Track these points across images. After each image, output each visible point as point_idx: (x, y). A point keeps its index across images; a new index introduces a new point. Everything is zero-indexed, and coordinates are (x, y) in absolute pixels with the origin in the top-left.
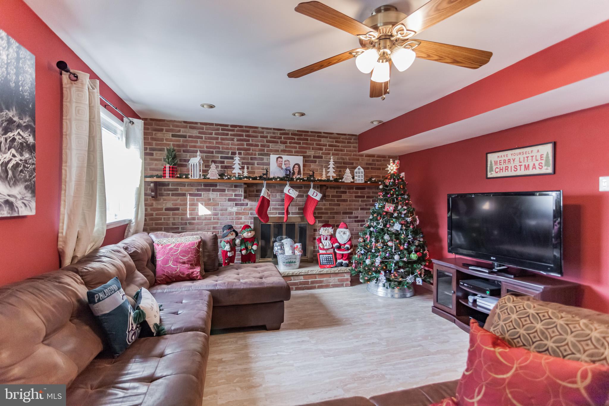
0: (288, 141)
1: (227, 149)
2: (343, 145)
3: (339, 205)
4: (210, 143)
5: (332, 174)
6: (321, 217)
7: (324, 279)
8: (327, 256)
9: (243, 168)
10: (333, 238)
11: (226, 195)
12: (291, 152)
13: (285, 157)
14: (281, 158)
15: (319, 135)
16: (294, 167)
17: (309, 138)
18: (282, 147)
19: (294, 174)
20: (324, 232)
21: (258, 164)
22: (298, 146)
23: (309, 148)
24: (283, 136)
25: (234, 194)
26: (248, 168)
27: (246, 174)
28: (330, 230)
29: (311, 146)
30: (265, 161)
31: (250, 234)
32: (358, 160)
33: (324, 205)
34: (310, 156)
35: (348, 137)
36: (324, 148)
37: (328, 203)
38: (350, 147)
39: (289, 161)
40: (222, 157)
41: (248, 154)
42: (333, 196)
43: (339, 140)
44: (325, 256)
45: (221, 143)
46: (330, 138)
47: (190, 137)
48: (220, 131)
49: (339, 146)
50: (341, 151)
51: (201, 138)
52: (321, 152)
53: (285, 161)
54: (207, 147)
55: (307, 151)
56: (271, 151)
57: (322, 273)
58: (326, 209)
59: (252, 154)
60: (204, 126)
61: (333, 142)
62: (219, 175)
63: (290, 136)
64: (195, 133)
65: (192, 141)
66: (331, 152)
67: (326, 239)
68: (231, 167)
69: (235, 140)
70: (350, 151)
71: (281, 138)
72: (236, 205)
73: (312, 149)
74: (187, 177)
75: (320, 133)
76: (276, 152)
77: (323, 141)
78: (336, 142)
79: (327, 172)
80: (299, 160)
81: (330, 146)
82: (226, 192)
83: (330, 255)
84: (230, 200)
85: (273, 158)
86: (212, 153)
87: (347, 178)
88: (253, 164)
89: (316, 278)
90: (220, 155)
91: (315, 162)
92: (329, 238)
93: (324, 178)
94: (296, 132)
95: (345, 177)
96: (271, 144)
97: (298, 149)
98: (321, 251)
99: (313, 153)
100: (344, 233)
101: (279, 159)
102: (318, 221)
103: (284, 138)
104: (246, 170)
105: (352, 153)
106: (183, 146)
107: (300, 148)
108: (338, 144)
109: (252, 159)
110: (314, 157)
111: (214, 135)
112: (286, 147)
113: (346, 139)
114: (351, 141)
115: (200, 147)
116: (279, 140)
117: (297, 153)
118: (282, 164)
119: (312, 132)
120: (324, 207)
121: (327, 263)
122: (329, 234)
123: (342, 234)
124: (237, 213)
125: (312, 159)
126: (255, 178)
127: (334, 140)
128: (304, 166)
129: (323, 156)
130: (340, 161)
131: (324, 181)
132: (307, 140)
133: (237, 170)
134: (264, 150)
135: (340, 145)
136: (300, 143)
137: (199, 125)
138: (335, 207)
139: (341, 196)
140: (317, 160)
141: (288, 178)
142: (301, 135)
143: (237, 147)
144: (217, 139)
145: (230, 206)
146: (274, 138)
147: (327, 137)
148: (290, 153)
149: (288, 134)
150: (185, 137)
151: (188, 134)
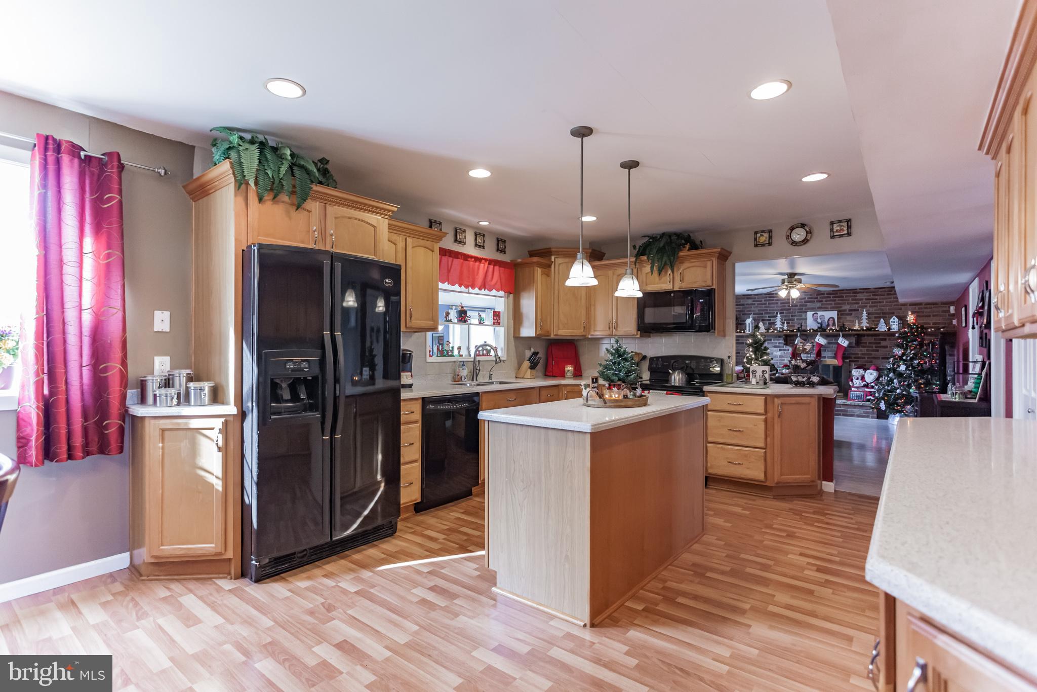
0: (824, 300)
1: (773, 310)
2: (881, 297)
3: (878, 351)
4: (760, 307)
5: (865, 324)
6: (858, 361)
7: (849, 409)
8: (858, 393)
9: (783, 323)
10: (863, 378)
11: (772, 343)
12: (828, 308)
13: (820, 313)
14: (817, 314)
15: (854, 291)
16: (829, 320)
17: (844, 295)
18: (819, 305)
19: (828, 325)
20: (856, 373)
21: (797, 320)
22: (833, 302)
23: (845, 304)
24: (819, 297)
25: (778, 342)
26: (787, 323)
27: (785, 328)
28: (861, 371)
29: (847, 302)
30: (803, 317)
31: (787, 371)
32: (901, 309)
33: (861, 351)
34: (845, 310)
35: (887, 290)
36: (860, 302)
37: (865, 349)
38: (890, 298)
39: (823, 316)
40: (769, 317)
41: (790, 313)
42: (870, 343)
43: (877, 293)
44: (856, 393)
45: (768, 307)
46: (867, 292)
47: (747, 305)
48: (768, 298)
49: (877, 299)
50: (880, 302)
51: (755, 304)
52: (857, 305)
53: (820, 316)
54: (758, 310)
55: (843, 305)
56: (809, 309)
57: (846, 404)
58: (863, 354)
59: (792, 313)
60: (757, 296)
61: (870, 296)
62: (766, 330)
63: (826, 295)
64: (750, 301)
65: (748, 308)
66: (868, 305)
67: (858, 379)
68: (774, 323)
69: (779, 303)
70: (890, 302)
71: (817, 298)
72: (780, 350)
73: (848, 304)
74: (744, 332)
75: (856, 289)
76: (812, 309)
77: (859, 296)
78: (874, 295)
79: (860, 323)
80: (834, 314)
81: (866, 299)
82: (773, 341)
83: (861, 393)
84: (775, 347)
85: (810, 314)
86: (762, 314)
87: (882, 327)
88: (794, 320)
89: (841, 408)
90: (767, 315)
91: (851, 314)
92: (860, 378)
93: (857, 327)
94: (832, 292)
95: (879, 326)
96: (808, 304)
97: (833, 305)
98: (853, 389)
99: (849, 307)
100: (871, 374)
101: (815, 315)
102: (855, 364)
103: (820, 298)
104: (785, 325)
105: (893, 304)
106: (742, 311)
107: (835, 304)
108: (876, 297)
109: (792, 316)
110: (850, 310)
111: (763, 302)
112: (822, 304)
113: (885, 292)
114: (892, 293)
115: (753, 311)
116: (816, 300)
117: (832, 309)
118: (817, 318)
119: (847, 290)
120: (860, 353)
121: (857, 398)
122: (860, 374)
123: (869, 375)
124: (780, 356)
125: (848, 312)
126: (793, 331)
127: (871, 294)
128: (838, 318)
129: (860, 309)
130: (879, 311)
131: (858, 330)
132: (843, 297)
133: (778, 326)
134: (802, 309)
135: (878, 297)
136: (835, 300)
137: (753, 296)
138: (873, 353)
139: (880, 343)
140: (853, 312)
141: (821, 330)
142: (837, 294)
143: (780, 308)
144: (765, 304)
145: (775, 351)
146: (811, 298)
147: (863, 293)
148: (826, 309)
149: (822, 294)
150: (743, 305)
151: (745, 303)
